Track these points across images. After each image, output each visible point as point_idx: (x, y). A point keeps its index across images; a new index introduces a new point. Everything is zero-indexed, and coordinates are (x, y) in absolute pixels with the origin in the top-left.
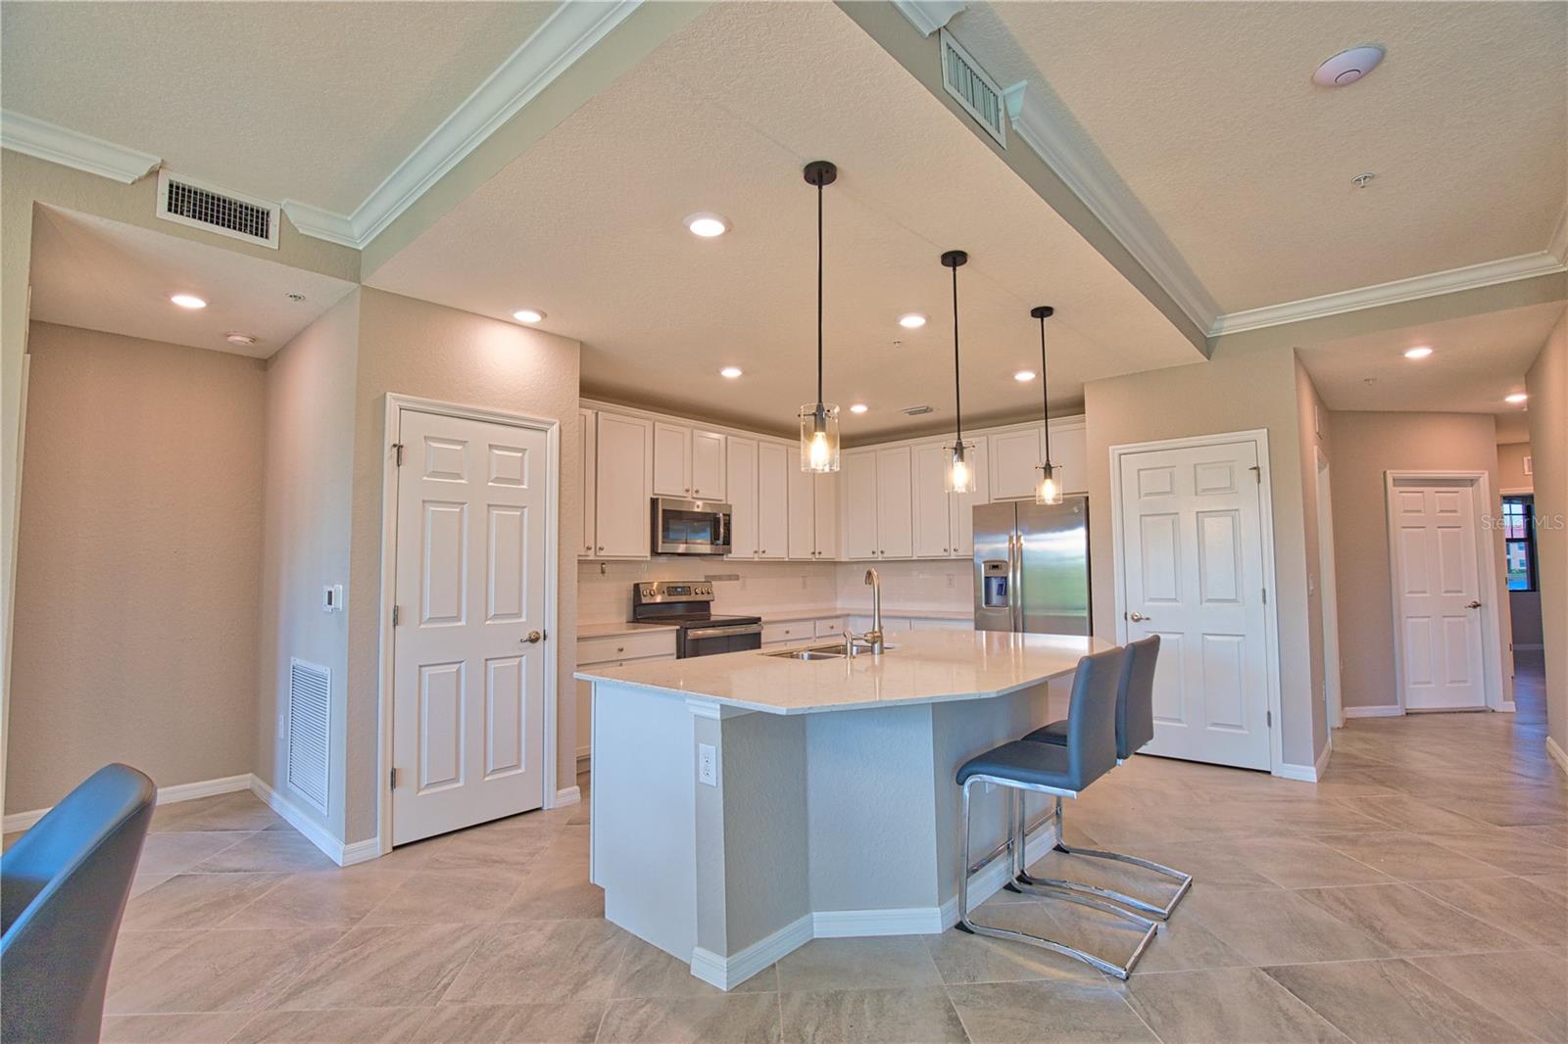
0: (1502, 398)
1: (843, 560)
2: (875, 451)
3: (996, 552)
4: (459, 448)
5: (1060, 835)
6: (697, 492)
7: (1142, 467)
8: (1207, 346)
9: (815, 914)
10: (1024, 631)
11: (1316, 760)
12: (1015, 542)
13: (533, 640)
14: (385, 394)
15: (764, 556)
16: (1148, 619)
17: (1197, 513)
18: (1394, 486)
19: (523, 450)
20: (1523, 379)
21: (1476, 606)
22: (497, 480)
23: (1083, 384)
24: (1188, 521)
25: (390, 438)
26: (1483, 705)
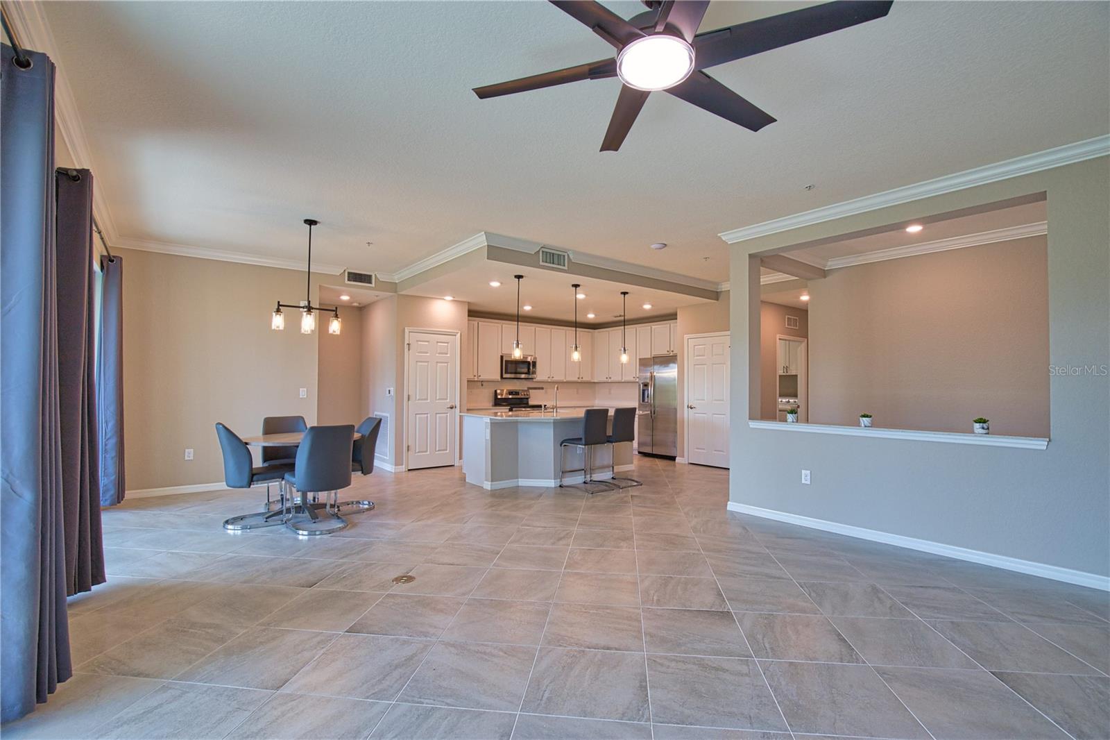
1: (595, 381)
2: (608, 331)
3: (646, 378)
4: (427, 343)
7: (695, 344)
8: (716, 295)
9: (520, 479)
12: (652, 375)
13: (452, 408)
14: (404, 329)
15: (554, 379)
17: (713, 364)
19: (447, 343)
22: (439, 353)
23: (676, 307)
25: (406, 342)
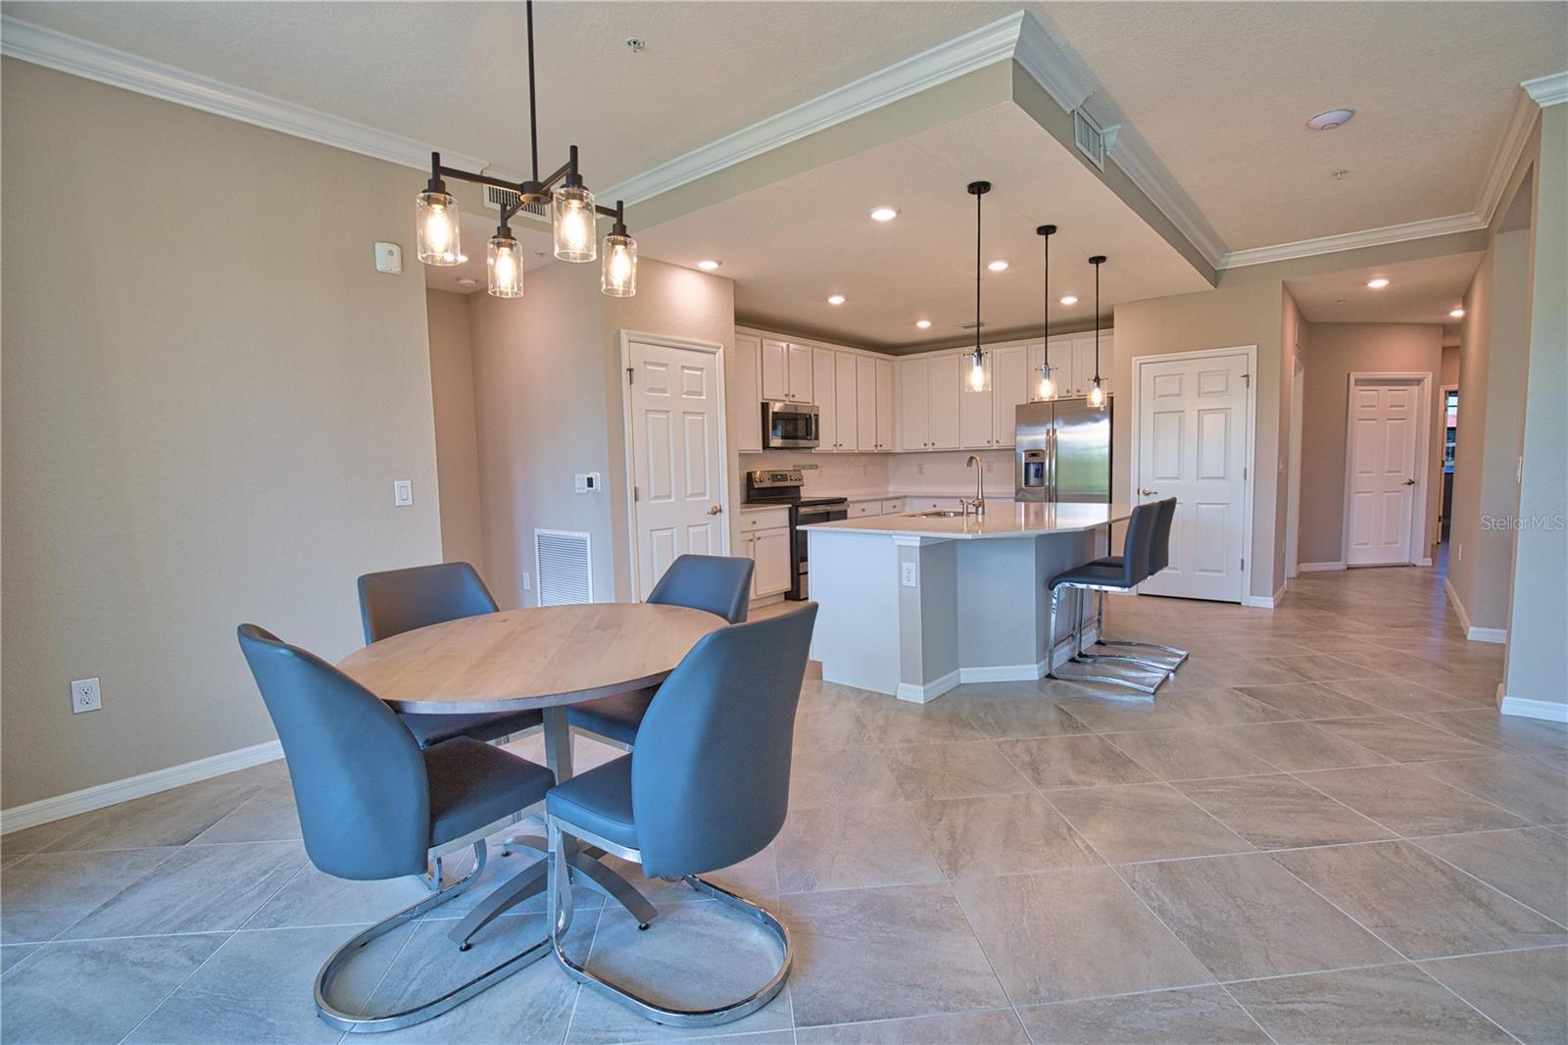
0: (1448, 313)
1: (898, 451)
2: (926, 358)
3: (1035, 442)
4: (664, 369)
5: (1100, 633)
6: (793, 396)
7: (1158, 374)
8: (1215, 277)
9: (961, 669)
10: (1056, 501)
11: (1274, 593)
12: (1051, 434)
13: (715, 513)
14: (620, 331)
15: (841, 448)
16: (1156, 493)
17: (1199, 411)
18: (1356, 385)
19: (701, 369)
20: (1461, 300)
21: (1411, 483)
22: (688, 393)
23: (1113, 306)
24: (1191, 417)
25: (625, 365)
26: (1407, 561)
